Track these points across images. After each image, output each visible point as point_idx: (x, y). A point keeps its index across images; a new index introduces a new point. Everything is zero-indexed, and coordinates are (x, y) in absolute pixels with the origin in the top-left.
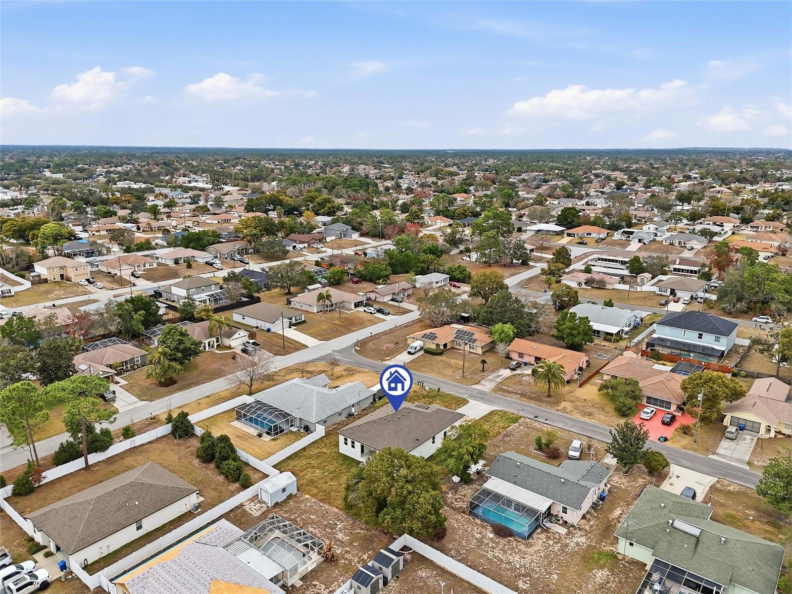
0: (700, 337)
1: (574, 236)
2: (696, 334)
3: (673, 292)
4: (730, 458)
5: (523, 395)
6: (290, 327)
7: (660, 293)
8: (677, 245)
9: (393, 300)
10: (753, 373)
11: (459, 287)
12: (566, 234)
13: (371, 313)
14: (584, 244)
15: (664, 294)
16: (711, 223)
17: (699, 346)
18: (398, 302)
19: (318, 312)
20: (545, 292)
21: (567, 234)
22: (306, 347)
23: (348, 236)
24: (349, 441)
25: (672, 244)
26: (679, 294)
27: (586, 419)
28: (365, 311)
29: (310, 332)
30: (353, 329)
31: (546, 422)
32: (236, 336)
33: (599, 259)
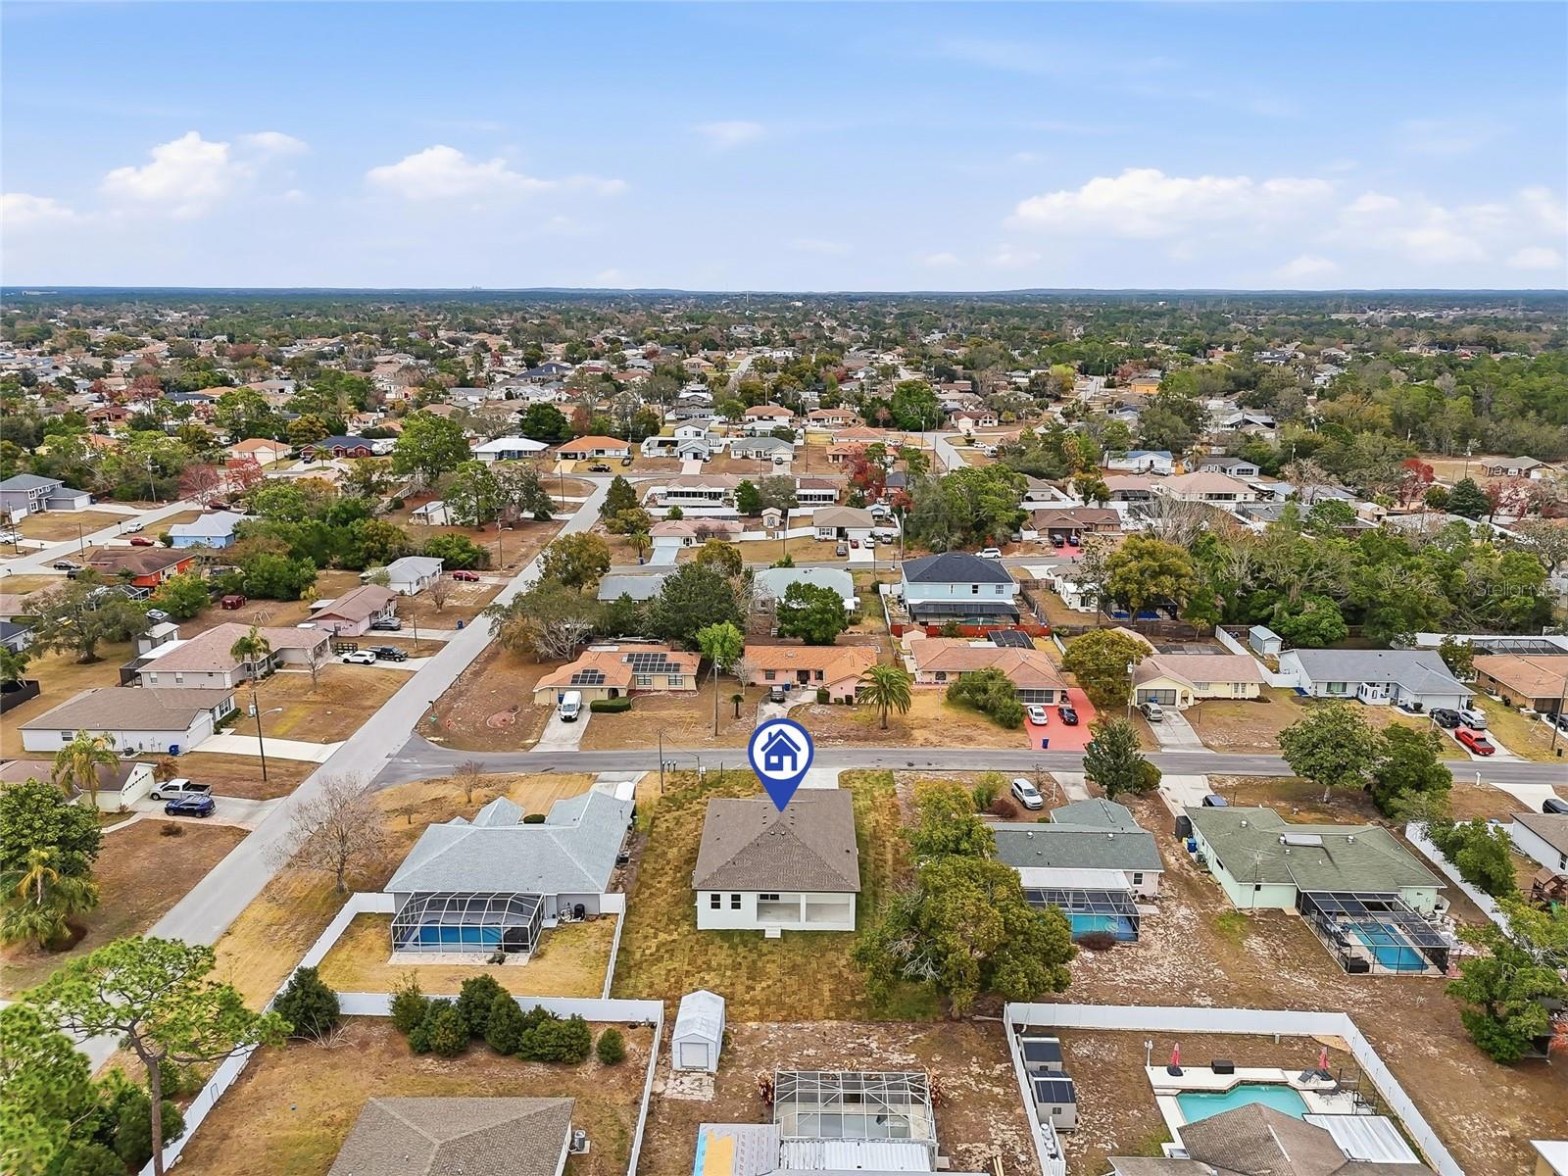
0: (975, 590)
1: (576, 458)
2: (969, 587)
3: (841, 532)
4: (1182, 746)
5: (846, 738)
6: (218, 732)
7: (823, 537)
8: (754, 457)
9: (374, 628)
10: (1077, 628)
11: (476, 580)
12: (559, 455)
13: (366, 662)
14: (607, 471)
15: (829, 537)
16: (756, 418)
17: (976, 605)
18: (392, 629)
19: (237, 686)
20: (642, 563)
21: (562, 454)
22: (317, 765)
23: (58, 504)
24: (726, 899)
25: (745, 457)
26: (852, 534)
27: (971, 747)
28: (346, 661)
29: (281, 731)
30: (369, 703)
31: (931, 768)
32: (132, 778)
33: (670, 494)
